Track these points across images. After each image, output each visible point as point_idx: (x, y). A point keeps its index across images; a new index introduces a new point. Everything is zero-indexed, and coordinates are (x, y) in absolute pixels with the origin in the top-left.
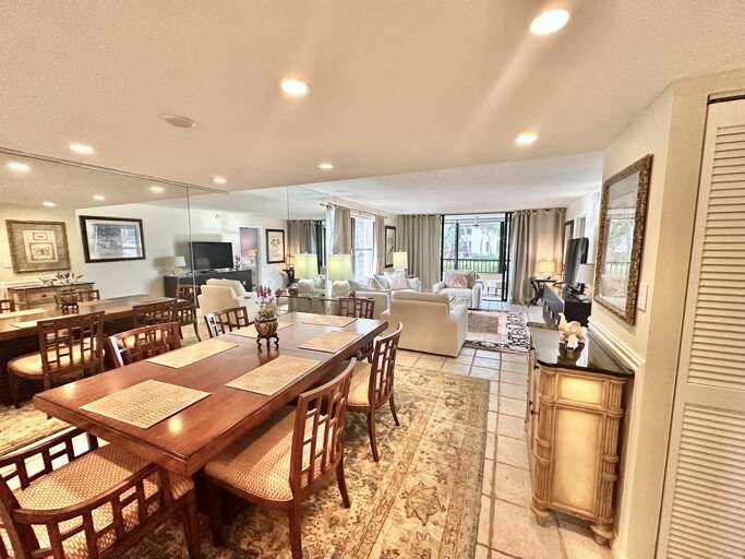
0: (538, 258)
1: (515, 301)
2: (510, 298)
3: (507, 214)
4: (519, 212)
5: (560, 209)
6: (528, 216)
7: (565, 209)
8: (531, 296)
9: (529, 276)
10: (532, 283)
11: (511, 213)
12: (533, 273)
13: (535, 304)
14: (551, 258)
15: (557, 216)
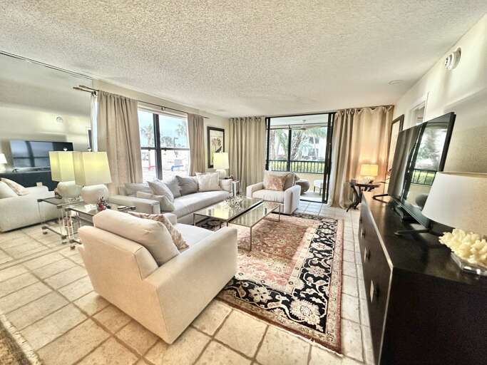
0: (361, 160)
1: (335, 204)
2: (330, 200)
3: (330, 114)
4: (342, 111)
5: (387, 107)
6: (352, 116)
7: (393, 106)
8: (351, 200)
9: (350, 179)
10: (353, 187)
11: (334, 113)
12: (354, 176)
13: (355, 208)
14: (374, 161)
15: (384, 115)
